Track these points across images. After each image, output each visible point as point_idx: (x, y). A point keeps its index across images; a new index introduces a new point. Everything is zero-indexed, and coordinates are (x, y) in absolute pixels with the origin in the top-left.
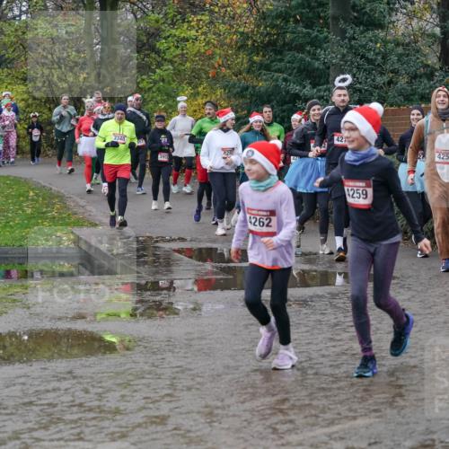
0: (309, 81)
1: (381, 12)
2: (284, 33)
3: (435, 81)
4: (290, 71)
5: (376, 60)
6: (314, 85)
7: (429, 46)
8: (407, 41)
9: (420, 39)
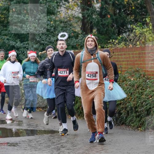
0: (19, 40)
1: (53, 7)
2: (7, 17)
3: (79, 39)
4: (10, 35)
5: (51, 29)
6: (21, 42)
7: (76, 23)
8: (66, 20)
9: (72, 19)
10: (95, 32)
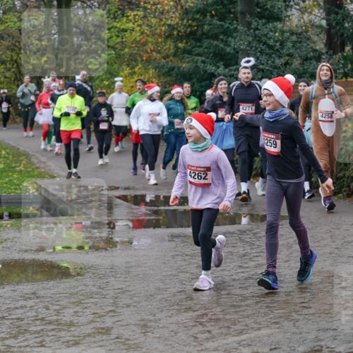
0: (222, 63)
1: (279, 8)
2: (202, 25)
4: (207, 55)
5: (275, 46)
6: (226, 66)
7: (317, 35)
8: (300, 31)
9: (310, 29)
10: (349, 51)
